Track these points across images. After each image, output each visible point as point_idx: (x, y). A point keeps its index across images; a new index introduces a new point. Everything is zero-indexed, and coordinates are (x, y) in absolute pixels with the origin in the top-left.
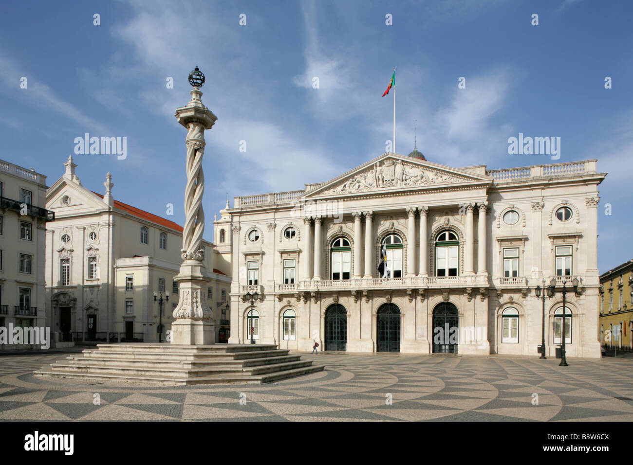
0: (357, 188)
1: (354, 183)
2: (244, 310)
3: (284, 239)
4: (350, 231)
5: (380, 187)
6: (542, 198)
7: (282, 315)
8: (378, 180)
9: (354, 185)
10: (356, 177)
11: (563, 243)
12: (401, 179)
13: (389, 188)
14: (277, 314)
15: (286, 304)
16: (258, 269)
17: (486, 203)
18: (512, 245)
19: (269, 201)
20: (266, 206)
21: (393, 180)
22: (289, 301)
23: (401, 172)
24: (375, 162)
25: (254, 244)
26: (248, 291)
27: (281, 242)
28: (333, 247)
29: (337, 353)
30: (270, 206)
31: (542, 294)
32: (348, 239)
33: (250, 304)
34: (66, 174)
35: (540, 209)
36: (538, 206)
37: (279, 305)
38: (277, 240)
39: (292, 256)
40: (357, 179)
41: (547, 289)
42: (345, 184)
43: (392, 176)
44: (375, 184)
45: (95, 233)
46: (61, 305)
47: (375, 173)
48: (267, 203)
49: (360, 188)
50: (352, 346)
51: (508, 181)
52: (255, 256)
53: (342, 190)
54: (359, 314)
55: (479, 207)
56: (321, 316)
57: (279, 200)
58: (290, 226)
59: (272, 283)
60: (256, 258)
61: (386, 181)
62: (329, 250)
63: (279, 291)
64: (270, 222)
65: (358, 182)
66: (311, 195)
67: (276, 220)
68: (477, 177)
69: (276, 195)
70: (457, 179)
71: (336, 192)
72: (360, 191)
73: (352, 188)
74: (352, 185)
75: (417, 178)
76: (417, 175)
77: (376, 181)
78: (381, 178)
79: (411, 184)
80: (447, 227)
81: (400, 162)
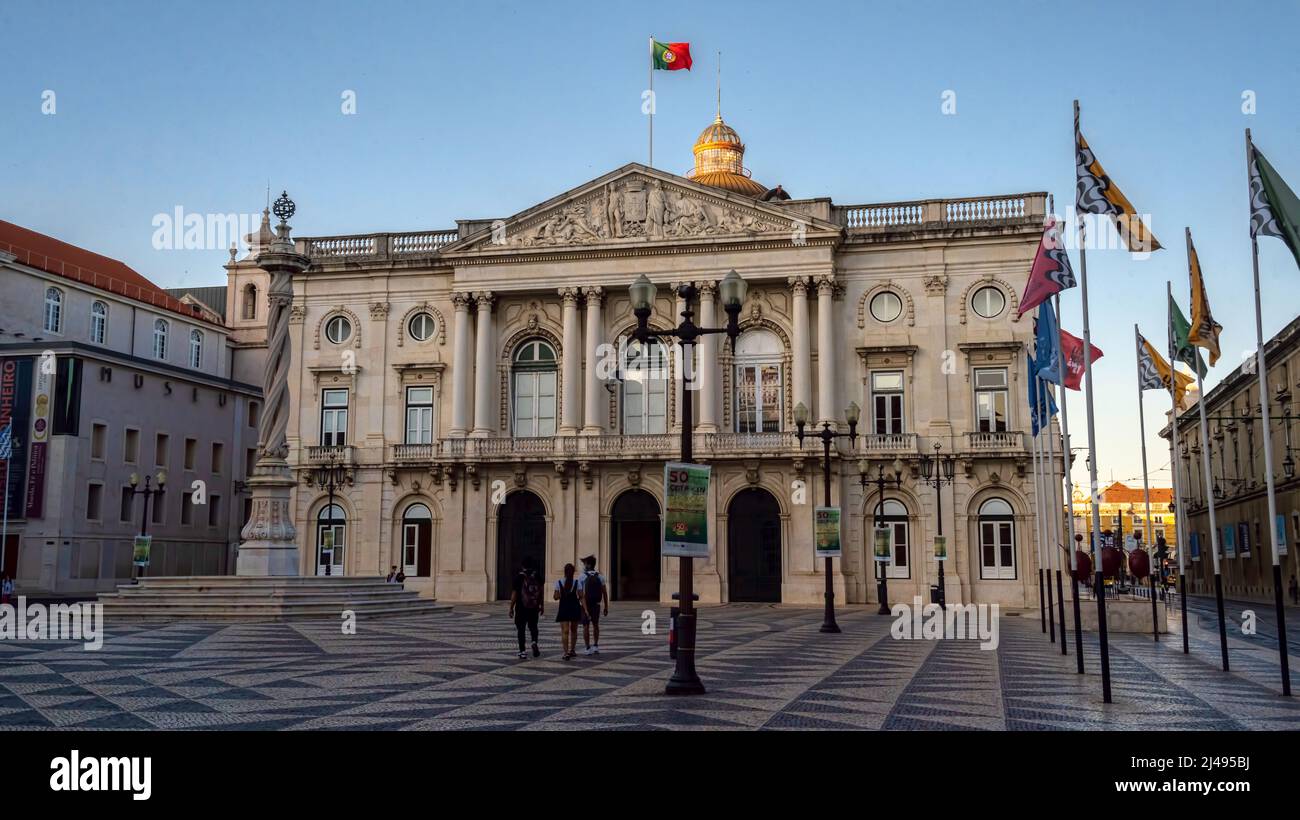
0: (568, 235)
1: (563, 224)
2: (309, 504)
3: (408, 340)
4: (555, 326)
5: (617, 235)
6: (944, 267)
7: (399, 516)
8: (611, 220)
9: (562, 229)
10: (565, 211)
11: (988, 362)
12: (660, 222)
13: (635, 239)
14: (388, 514)
15: (411, 491)
16: (346, 408)
17: (831, 278)
18: (890, 364)
20: (369, 264)
21: (643, 221)
22: (416, 483)
23: (660, 205)
24: (607, 182)
25: (337, 348)
26: (323, 460)
27: (401, 346)
28: (517, 360)
30: (376, 264)
31: (934, 472)
32: (550, 344)
33: (325, 491)
35: (940, 290)
36: (937, 285)
37: (393, 494)
38: (393, 341)
39: (427, 378)
40: (570, 216)
41: (943, 461)
42: (543, 225)
43: (640, 212)
44: (606, 229)
47: (605, 205)
48: (371, 254)
49: (576, 235)
51: (877, 231)
52: (340, 378)
53: (536, 239)
54: (571, 513)
55: (818, 285)
56: (488, 518)
57: (398, 248)
58: (422, 310)
59: (379, 442)
60: (342, 382)
61: (628, 223)
62: (509, 369)
63: (394, 459)
64: (376, 300)
65: (570, 223)
66: (468, 247)
67: (390, 295)
68: (810, 224)
69: (390, 239)
70: (773, 226)
71: (524, 241)
72: (574, 243)
73: (558, 235)
74: (559, 228)
75: (692, 221)
76: (693, 212)
77: (607, 222)
78: (619, 217)
79: (679, 231)
80: (756, 324)
81: (657, 183)
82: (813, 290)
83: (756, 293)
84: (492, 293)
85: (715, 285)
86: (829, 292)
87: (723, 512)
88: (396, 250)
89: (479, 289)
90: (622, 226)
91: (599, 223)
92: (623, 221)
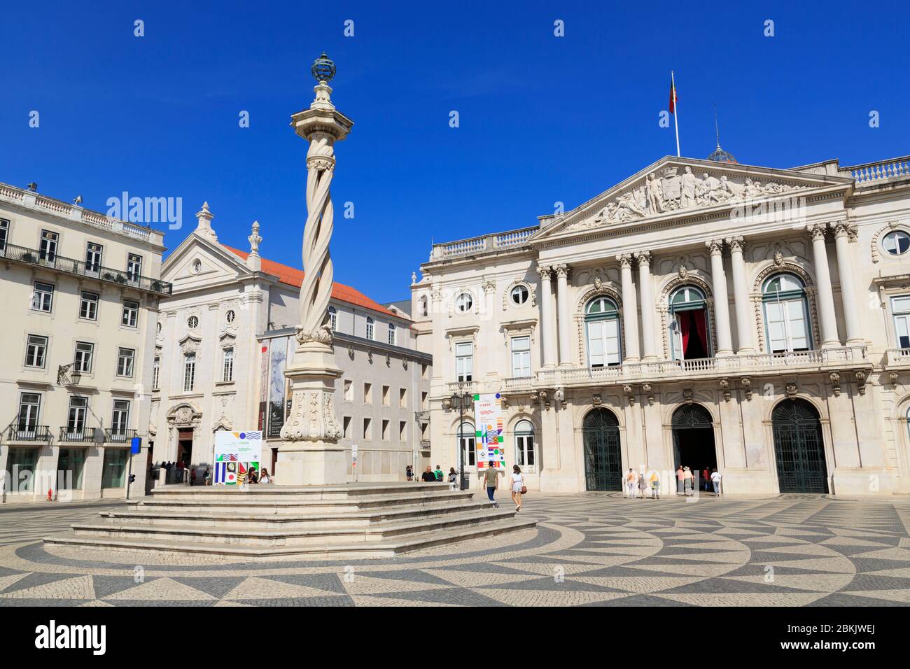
1: (616, 209)
2: (451, 423)
3: (511, 306)
4: (615, 285)
7: (511, 430)
9: (616, 212)
10: (618, 199)
15: (518, 411)
16: (471, 355)
17: (847, 222)
18: (906, 289)
19: (485, 248)
20: (482, 255)
21: (679, 199)
23: (691, 185)
24: (647, 173)
26: (455, 392)
27: (505, 309)
28: (588, 314)
29: (605, 495)
30: (486, 254)
32: (612, 299)
33: (459, 415)
34: (199, 227)
37: (505, 415)
38: (500, 307)
39: (525, 331)
40: (621, 202)
42: (601, 211)
43: (675, 192)
45: (233, 312)
46: (179, 424)
48: (483, 250)
52: (467, 335)
53: (597, 222)
54: (639, 425)
55: (834, 230)
56: (575, 429)
57: (502, 244)
58: (519, 284)
59: (494, 378)
60: (468, 338)
61: (667, 201)
62: (583, 319)
63: (505, 389)
64: (486, 280)
65: (621, 207)
66: (548, 234)
67: (496, 275)
68: (823, 181)
69: (495, 238)
70: (789, 187)
71: (588, 225)
72: (626, 221)
73: (613, 217)
74: (613, 212)
75: (719, 192)
76: (719, 186)
77: (651, 202)
78: (659, 198)
79: (708, 202)
80: (780, 268)
81: (688, 169)
82: (830, 235)
83: (777, 244)
84: (567, 265)
85: (742, 239)
86: (845, 233)
87: (767, 419)
88: (500, 246)
89: (557, 263)
90: (662, 204)
91: (644, 204)
92: (662, 200)
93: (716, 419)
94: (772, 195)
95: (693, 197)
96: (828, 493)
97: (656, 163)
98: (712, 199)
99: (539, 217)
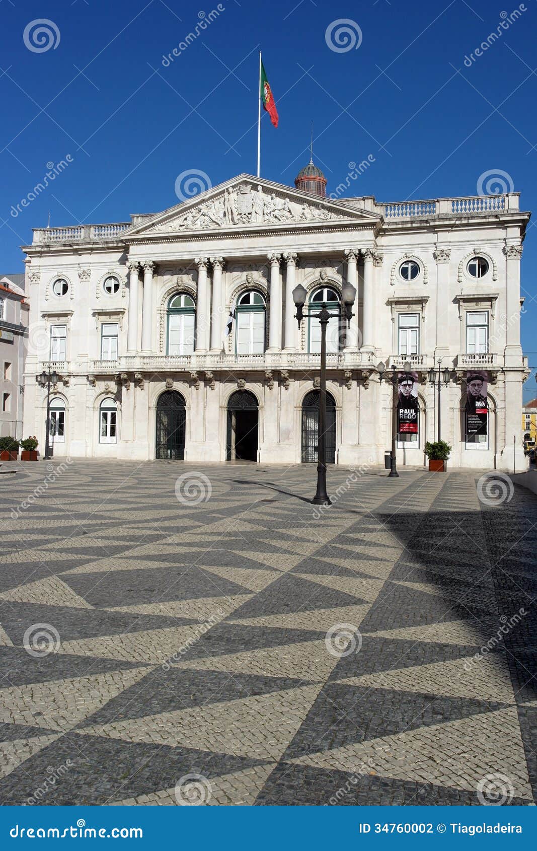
1: (198, 216)
2: (43, 397)
3: (104, 295)
4: (194, 284)
6: (448, 244)
7: (98, 406)
9: (197, 219)
11: (476, 307)
13: (244, 225)
14: (90, 404)
15: (104, 390)
16: (65, 337)
17: (373, 250)
18: (410, 309)
19: (82, 237)
20: (78, 244)
21: (250, 214)
22: (107, 385)
23: (261, 202)
24: (226, 187)
25: (59, 300)
27: (98, 298)
28: (170, 307)
29: (166, 463)
30: (82, 244)
31: (437, 380)
32: (191, 296)
33: (52, 390)
35: (445, 259)
36: (443, 256)
37: (93, 392)
38: (93, 295)
39: (114, 318)
41: (443, 372)
48: (81, 239)
50: (192, 453)
51: (405, 220)
52: (61, 319)
53: (181, 226)
54: (202, 405)
55: (364, 255)
56: (149, 407)
57: (98, 235)
58: (111, 275)
59: (85, 359)
60: (62, 320)
61: (240, 214)
62: (165, 312)
63: (93, 370)
64: (82, 268)
65: (202, 215)
66: (138, 232)
67: (91, 265)
68: (360, 214)
69: (92, 229)
70: (335, 216)
71: (173, 227)
72: (205, 229)
73: (196, 223)
74: (195, 219)
75: (281, 213)
76: (282, 207)
77: (227, 214)
78: (234, 211)
79: (273, 219)
80: (324, 283)
81: (260, 188)
82: (361, 259)
83: (324, 262)
84: (153, 262)
85: (296, 256)
86: (372, 260)
87: (298, 405)
88: (97, 237)
89: (144, 259)
90: (236, 217)
91: (222, 215)
92: (237, 213)
93: (261, 403)
94: (322, 221)
95: (262, 214)
96: (334, 463)
97: (234, 179)
98: (276, 217)
99: (131, 215)
